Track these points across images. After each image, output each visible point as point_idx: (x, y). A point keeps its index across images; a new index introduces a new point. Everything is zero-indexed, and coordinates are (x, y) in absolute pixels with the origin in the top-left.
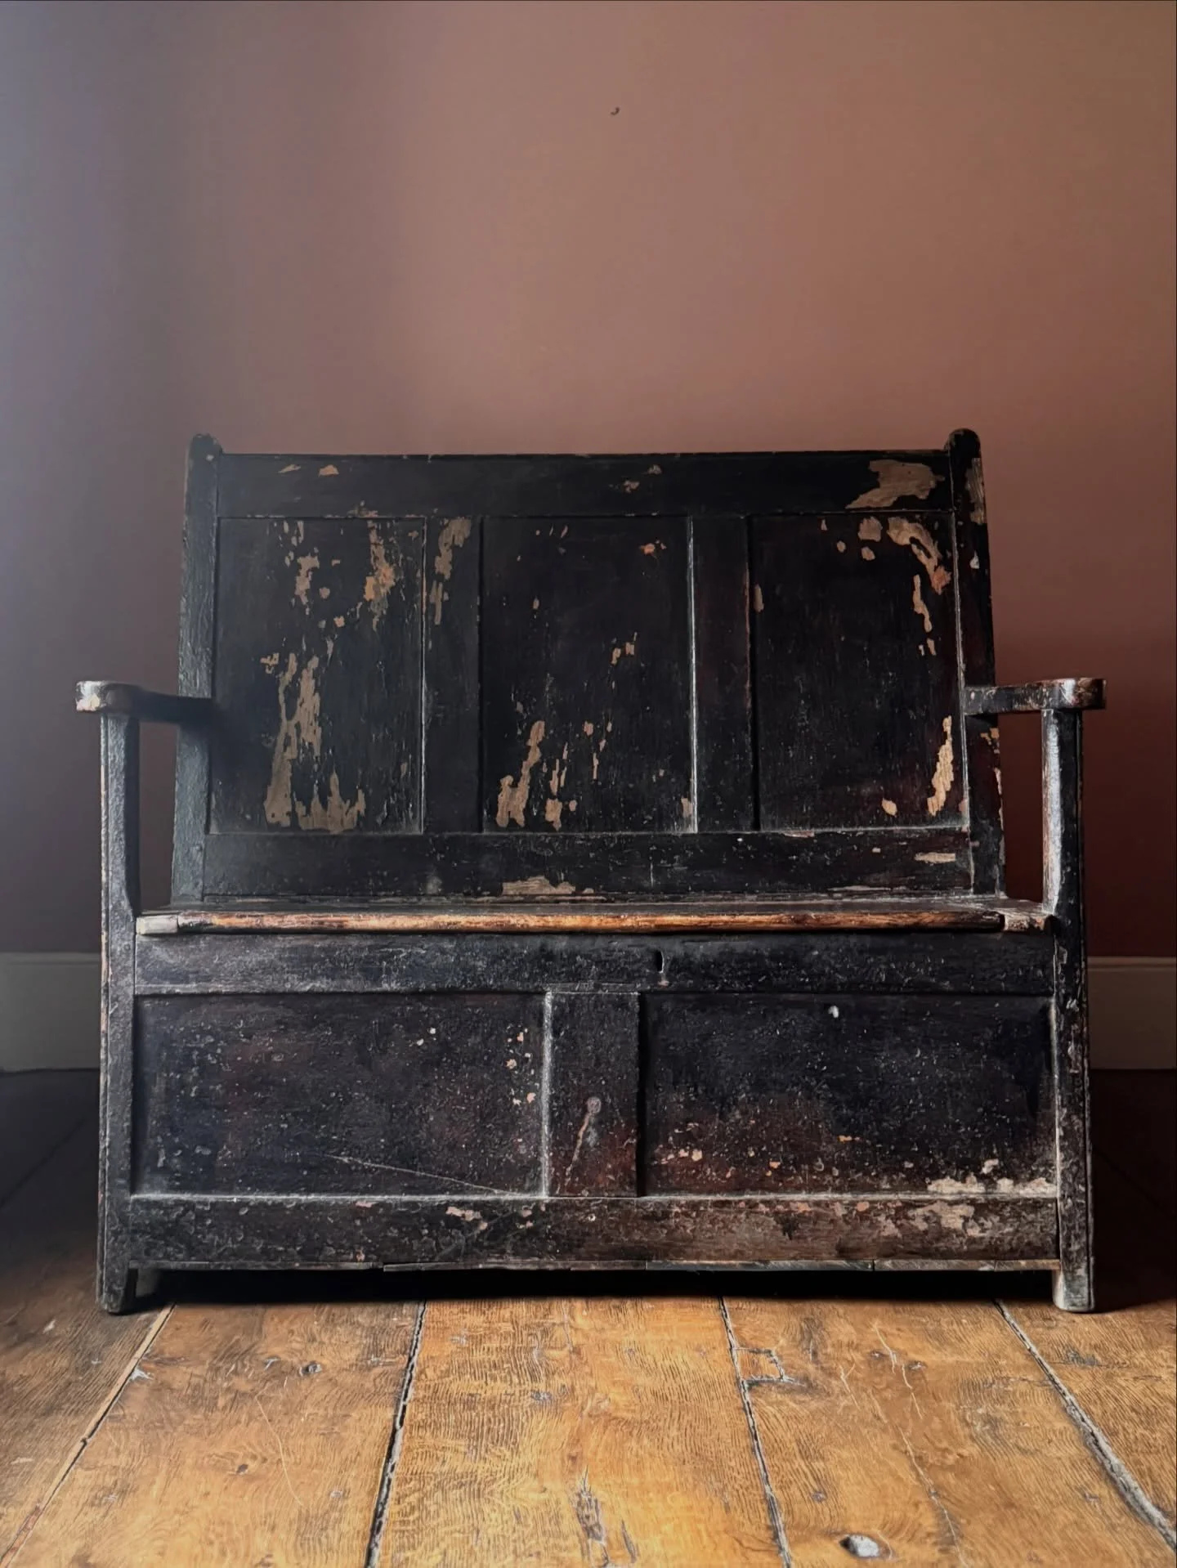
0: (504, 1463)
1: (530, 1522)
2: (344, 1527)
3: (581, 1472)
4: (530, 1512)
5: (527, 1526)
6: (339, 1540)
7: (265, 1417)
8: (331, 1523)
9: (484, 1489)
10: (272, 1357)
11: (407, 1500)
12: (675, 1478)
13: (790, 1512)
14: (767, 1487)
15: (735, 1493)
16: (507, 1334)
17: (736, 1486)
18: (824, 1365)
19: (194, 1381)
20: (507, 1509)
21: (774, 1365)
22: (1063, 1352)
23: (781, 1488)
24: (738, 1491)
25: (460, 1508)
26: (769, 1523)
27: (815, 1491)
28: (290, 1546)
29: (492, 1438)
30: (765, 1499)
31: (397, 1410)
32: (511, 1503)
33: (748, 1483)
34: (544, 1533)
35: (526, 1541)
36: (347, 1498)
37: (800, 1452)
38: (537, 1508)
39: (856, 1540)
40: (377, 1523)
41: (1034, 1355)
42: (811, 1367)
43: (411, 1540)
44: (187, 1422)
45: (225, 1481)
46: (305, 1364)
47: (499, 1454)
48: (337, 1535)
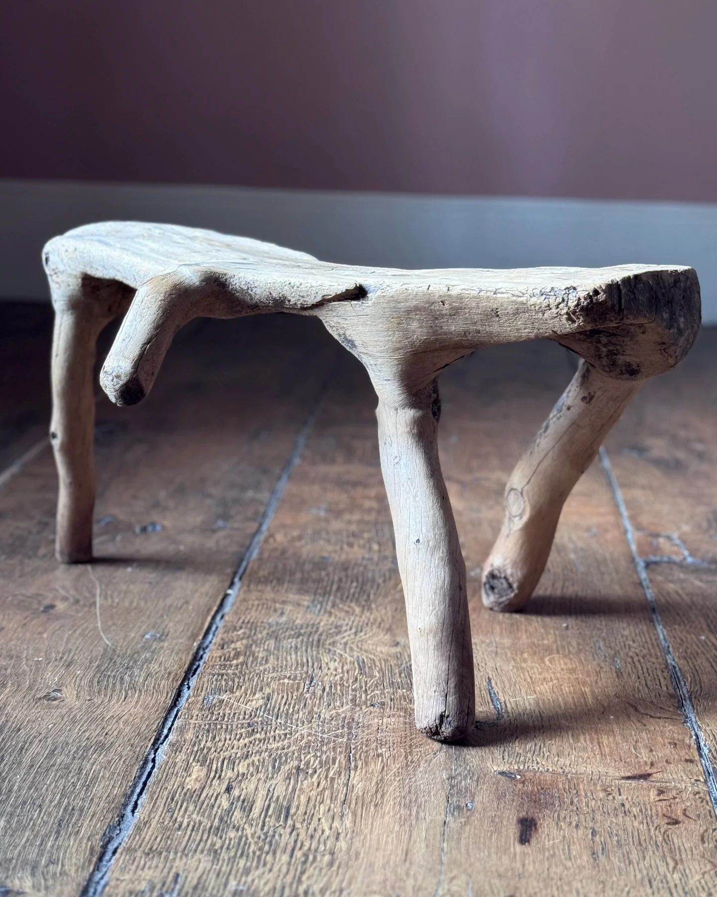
0: (352, 618)
1: (376, 673)
2: (154, 667)
4: (378, 664)
5: (372, 676)
6: (146, 679)
8: (139, 663)
9: (325, 640)
10: (109, 517)
11: (233, 646)
12: (556, 641)
13: (697, 683)
14: (667, 657)
15: (629, 660)
16: (370, 511)
17: (631, 654)
19: (19, 532)
20: (349, 658)
21: (675, 549)
23: (685, 657)
24: (632, 658)
25: (293, 656)
26: (672, 691)
28: (85, 682)
29: (342, 595)
30: (667, 668)
32: (355, 654)
33: (645, 652)
35: (369, 692)
36: (163, 641)
37: (708, 626)
38: (386, 661)
40: (195, 667)
43: (230, 683)
45: (25, 618)
46: (144, 524)
47: (348, 609)
48: (143, 675)
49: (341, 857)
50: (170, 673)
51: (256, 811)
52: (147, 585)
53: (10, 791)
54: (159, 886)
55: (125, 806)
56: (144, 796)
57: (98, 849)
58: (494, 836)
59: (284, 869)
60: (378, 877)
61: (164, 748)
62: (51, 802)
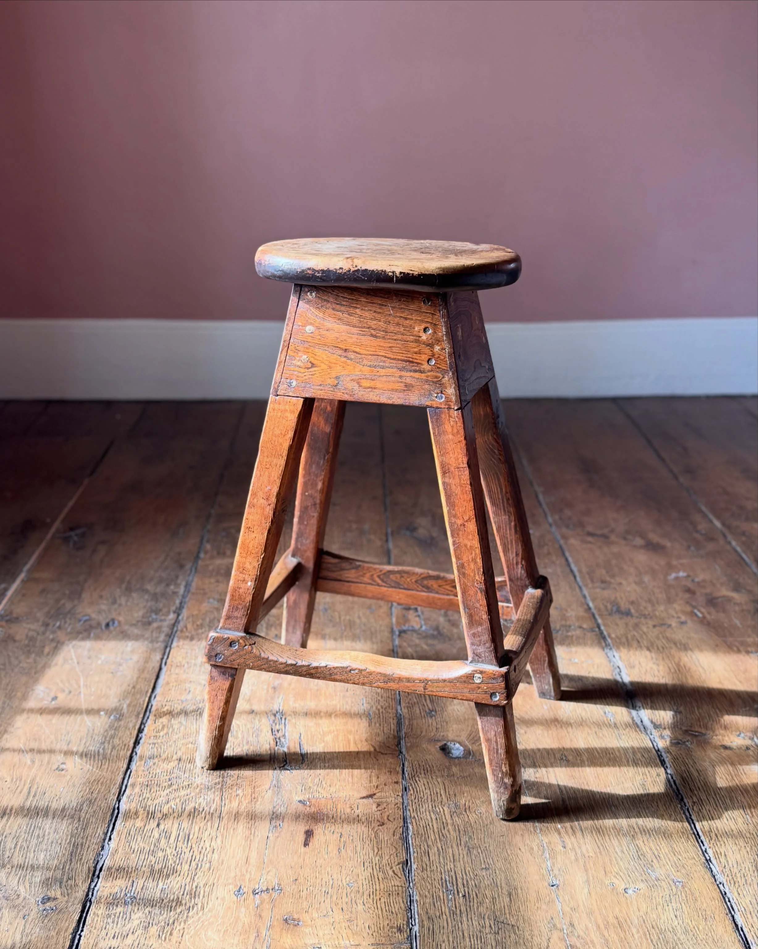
1: (240, 736)
2: (116, 741)
3: (278, 698)
4: (241, 728)
5: (237, 738)
6: (112, 751)
7: (75, 661)
8: (107, 739)
10: (86, 615)
11: (160, 720)
12: (339, 702)
13: (411, 726)
14: (399, 707)
15: (377, 712)
17: (379, 707)
18: (451, 618)
19: (31, 634)
21: (417, 619)
22: (609, 606)
23: (408, 707)
24: (379, 710)
27: (429, 709)
30: (396, 716)
31: (164, 654)
33: (387, 704)
34: (248, 743)
36: (121, 721)
38: (245, 725)
39: (451, 745)
40: (139, 738)
41: (590, 609)
42: (442, 619)
43: (159, 750)
44: (21, 665)
46: (107, 621)
48: (110, 747)
49: (214, 863)
50: (125, 745)
51: (172, 838)
52: (111, 675)
53: (44, 835)
54: (124, 889)
55: (104, 840)
56: (115, 833)
57: (92, 869)
58: (292, 843)
59: (186, 874)
60: (233, 874)
61: (124, 799)
62: (66, 841)
